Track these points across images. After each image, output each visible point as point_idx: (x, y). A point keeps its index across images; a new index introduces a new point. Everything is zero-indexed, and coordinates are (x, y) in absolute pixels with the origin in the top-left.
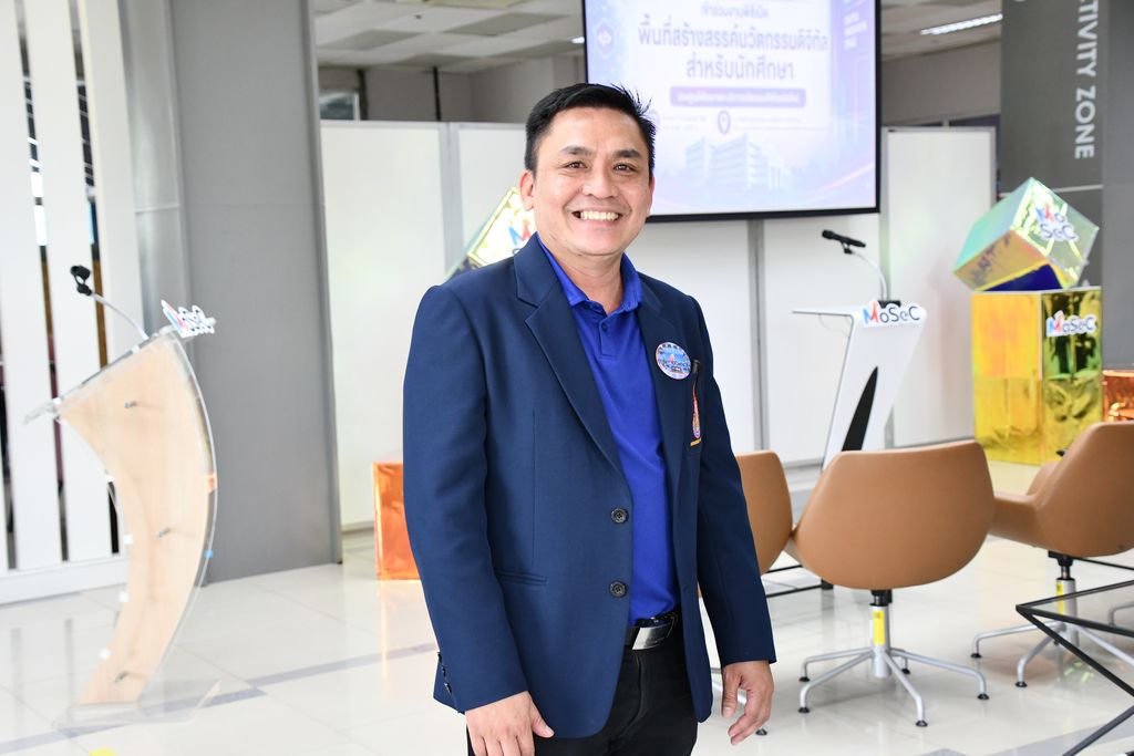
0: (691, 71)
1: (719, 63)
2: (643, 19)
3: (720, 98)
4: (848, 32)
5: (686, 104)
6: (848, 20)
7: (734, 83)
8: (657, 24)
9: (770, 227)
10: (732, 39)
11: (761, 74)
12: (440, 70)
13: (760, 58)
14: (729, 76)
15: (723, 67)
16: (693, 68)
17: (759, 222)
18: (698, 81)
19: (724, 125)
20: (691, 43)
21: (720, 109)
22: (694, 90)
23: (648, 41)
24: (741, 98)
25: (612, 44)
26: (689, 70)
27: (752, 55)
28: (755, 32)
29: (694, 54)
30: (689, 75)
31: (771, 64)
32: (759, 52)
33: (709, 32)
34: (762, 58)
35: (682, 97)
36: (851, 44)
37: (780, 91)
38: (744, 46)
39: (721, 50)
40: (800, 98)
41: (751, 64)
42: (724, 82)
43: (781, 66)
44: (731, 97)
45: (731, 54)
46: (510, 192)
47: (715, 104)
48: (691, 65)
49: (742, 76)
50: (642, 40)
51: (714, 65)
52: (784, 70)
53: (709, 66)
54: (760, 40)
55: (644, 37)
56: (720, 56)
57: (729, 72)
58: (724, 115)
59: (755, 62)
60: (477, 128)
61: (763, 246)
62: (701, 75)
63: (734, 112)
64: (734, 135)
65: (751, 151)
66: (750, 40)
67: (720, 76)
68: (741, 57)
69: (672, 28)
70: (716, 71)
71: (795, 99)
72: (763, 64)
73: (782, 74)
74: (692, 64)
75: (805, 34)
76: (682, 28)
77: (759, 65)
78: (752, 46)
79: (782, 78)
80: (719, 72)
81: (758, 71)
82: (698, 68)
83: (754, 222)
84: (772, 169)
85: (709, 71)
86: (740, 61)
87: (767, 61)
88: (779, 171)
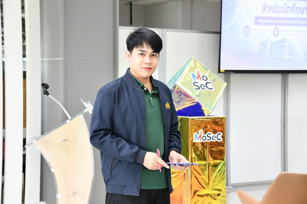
0: (264, 10)
1: (276, 7)
3: (275, 22)
5: (261, 24)
7: (282, 15)
9: (291, 77)
11: (293, 12)
12: (133, 3)
13: (293, 5)
14: (280, 13)
15: (277, 9)
16: (265, 9)
17: (287, 74)
18: (267, 14)
19: (276, 33)
21: (275, 26)
22: (264, 18)
24: (284, 22)
26: (263, 9)
29: (266, 3)
30: (263, 12)
31: (298, 7)
32: (293, 2)
34: (294, 5)
35: (259, 21)
39: (277, 1)
41: (289, 7)
42: (277, 15)
43: (302, 8)
44: (280, 21)
45: (281, 3)
46: (192, 59)
47: (273, 24)
48: (264, 8)
49: (285, 12)
51: (274, 7)
52: (303, 10)
53: (272, 8)
56: (276, 4)
57: (280, 11)
58: (276, 29)
59: (291, 7)
60: (174, 31)
61: (288, 84)
62: (268, 12)
63: (281, 28)
64: (280, 38)
65: (287, 44)
67: (276, 12)
68: (285, 4)
70: (274, 10)
72: (294, 7)
73: (302, 12)
77: (292, 8)
79: (302, 13)
80: (276, 11)
81: (292, 10)
82: (267, 9)
83: (285, 74)
84: (296, 52)
85: (272, 10)
86: (285, 6)
87: (296, 6)
88: (298, 53)
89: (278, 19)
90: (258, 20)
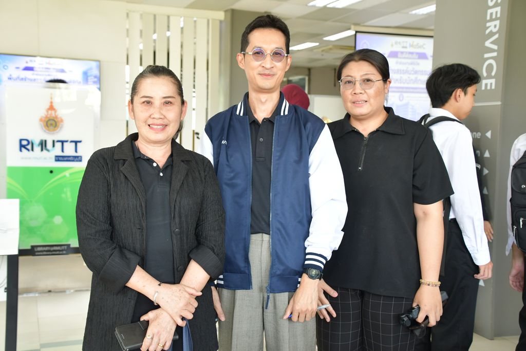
3: (400, 90)
10: (406, 72)
14: (404, 83)
19: (401, 99)
21: (400, 94)
24: (408, 90)
31: (419, 80)
38: (410, 74)
42: (402, 85)
44: (405, 90)
45: (405, 77)
47: (398, 92)
53: (397, 80)
63: (405, 95)
64: (404, 102)
66: (413, 72)
67: (401, 83)
68: (409, 77)
70: (399, 81)
78: (413, 74)
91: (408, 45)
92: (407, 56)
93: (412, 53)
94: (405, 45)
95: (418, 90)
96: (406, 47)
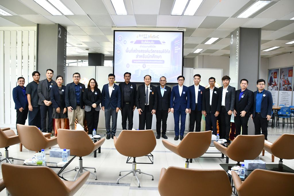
2: (127, 48)
3: (143, 62)
4: (175, 50)
6: (175, 48)
8: (130, 49)
10: (147, 51)
11: (153, 58)
15: (144, 56)
16: (138, 57)
18: (138, 59)
19: (144, 67)
20: (137, 52)
21: (143, 64)
22: (137, 60)
23: (128, 52)
24: (148, 62)
25: (120, 53)
27: (151, 54)
28: (152, 50)
29: (138, 54)
32: (153, 53)
33: (142, 50)
36: (176, 52)
37: (158, 61)
39: (144, 53)
40: (163, 62)
41: (151, 56)
42: (145, 59)
43: (158, 56)
44: (146, 62)
45: (146, 54)
47: (142, 63)
49: (149, 58)
50: (126, 52)
51: (142, 56)
52: (159, 57)
54: (153, 51)
55: (127, 51)
57: (146, 57)
62: (139, 58)
63: (146, 64)
64: (146, 68)
66: (151, 52)
68: (149, 54)
69: (133, 50)
70: (142, 57)
71: (162, 62)
73: (158, 57)
74: (137, 56)
75: (164, 50)
76: (135, 50)
77: (153, 56)
82: (139, 56)
84: (155, 75)
85: (141, 57)
86: (148, 55)
87: (155, 55)
88: (157, 75)
89: (149, 60)
90: (133, 61)
91: (148, 36)
92: (147, 42)
93: (151, 41)
94: (146, 37)
95: (155, 62)
96: (147, 38)
